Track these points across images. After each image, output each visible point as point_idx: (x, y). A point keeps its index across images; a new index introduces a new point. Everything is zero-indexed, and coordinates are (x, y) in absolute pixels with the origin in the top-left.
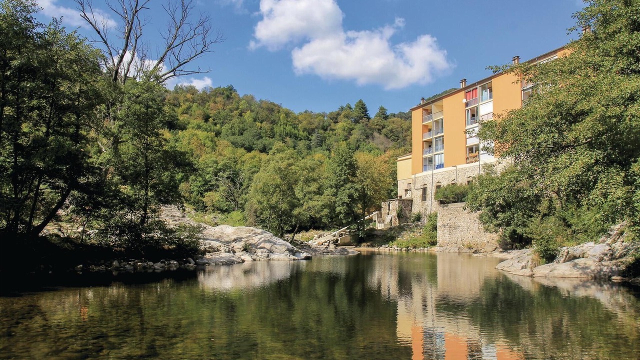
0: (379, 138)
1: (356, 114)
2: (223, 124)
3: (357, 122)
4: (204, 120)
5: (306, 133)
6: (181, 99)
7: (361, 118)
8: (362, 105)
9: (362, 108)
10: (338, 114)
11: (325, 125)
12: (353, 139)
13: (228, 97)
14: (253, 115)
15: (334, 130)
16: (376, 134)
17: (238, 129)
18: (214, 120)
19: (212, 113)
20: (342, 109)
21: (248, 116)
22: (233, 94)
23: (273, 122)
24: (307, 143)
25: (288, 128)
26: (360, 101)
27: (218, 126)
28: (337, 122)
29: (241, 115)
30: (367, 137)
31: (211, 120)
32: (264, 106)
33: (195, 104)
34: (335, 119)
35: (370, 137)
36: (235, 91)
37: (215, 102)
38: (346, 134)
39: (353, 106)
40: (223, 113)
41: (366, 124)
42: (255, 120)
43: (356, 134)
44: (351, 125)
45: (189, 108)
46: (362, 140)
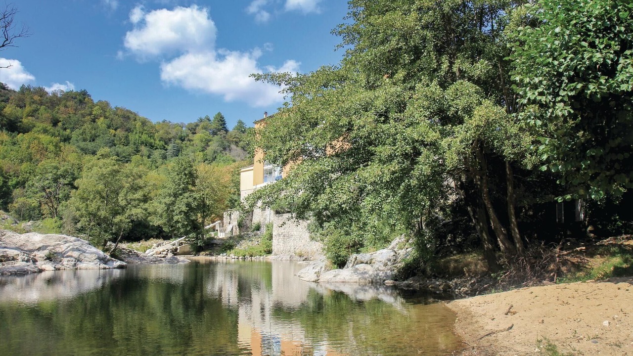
0: (236, 150)
1: (214, 126)
2: (73, 129)
3: (215, 134)
4: (52, 124)
5: (162, 143)
6: (28, 101)
7: (219, 130)
8: (221, 117)
9: (221, 120)
10: (197, 125)
11: (183, 135)
12: (210, 150)
13: (81, 102)
14: (107, 121)
15: (192, 140)
16: (233, 146)
17: (90, 135)
18: (63, 124)
19: (62, 117)
20: (201, 120)
21: (101, 122)
22: (86, 99)
23: (129, 130)
24: (162, 152)
25: (144, 137)
26: (219, 114)
27: (68, 131)
28: (195, 133)
29: (94, 121)
30: (225, 149)
31: (60, 124)
32: (119, 112)
33: (43, 107)
34: (193, 130)
35: (228, 149)
36: (89, 96)
37: (66, 106)
38: (203, 145)
39: (212, 119)
40: (74, 118)
41: (224, 137)
42: (109, 127)
43: (214, 146)
44: (209, 137)
45: (36, 110)
46: (219, 151)
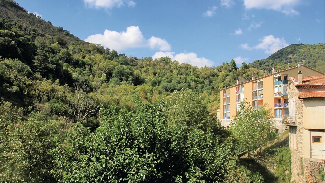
0: (241, 79)
1: (230, 67)
2: (162, 77)
3: (230, 71)
4: (154, 75)
5: (203, 79)
6: (144, 65)
7: (232, 69)
8: (233, 62)
9: (233, 63)
10: (222, 67)
11: (214, 73)
12: (227, 80)
13: (166, 62)
14: (177, 71)
15: (219, 76)
16: (240, 77)
17: (169, 79)
18: (158, 74)
19: (158, 71)
20: (224, 64)
21: (175, 72)
22: (169, 61)
23: (187, 75)
24: (202, 85)
25: (194, 77)
26: (233, 60)
27: (160, 77)
28: (220, 71)
29: (171, 71)
30: (235, 79)
31: (157, 75)
32: (183, 66)
33: (150, 67)
35: (237, 79)
36: (170, 59)
37: (160, 66)
38: (224, 78)
39: (229, 63)
40: (163, 71)
41: (235, 72)
42: (178, 75)
43: (229, 78)
44: (227, 73)
45: (147, 69)
46: (231, 81)
